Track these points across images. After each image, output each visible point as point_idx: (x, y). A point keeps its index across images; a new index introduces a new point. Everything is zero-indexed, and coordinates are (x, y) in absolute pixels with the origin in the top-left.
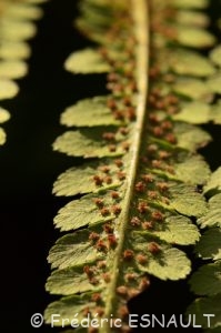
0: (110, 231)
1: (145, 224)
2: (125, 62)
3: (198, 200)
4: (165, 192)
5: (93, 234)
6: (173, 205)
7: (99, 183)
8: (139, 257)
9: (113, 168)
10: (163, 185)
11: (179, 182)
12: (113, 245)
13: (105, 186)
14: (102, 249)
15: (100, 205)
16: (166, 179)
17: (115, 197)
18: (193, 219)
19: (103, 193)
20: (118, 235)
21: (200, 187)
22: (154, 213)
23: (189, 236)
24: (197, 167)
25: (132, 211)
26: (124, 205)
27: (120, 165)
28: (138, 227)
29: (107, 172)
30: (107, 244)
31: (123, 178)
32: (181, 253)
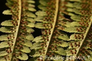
0: (10, 49)
1: (18, 48)
2: (16, 13)
3: (31, 44)
4: (23, 41)
5: (6, 49)
6: (25, 44)
7: (8, 38)
8: (17, 55)
10: (23, 40)
11: (27, 39)
12: (11, 52)
13: (10, 39)
14: (8, 53)
15: (8, 43)
16: (24, 39)
17: (12, 42)
18: (29, 48)
19: (9, 41)
20: (12, 50)
22: (20, 45)
23: (28, 51)
24: (31, 37)
25: (16, 45)
26: (14, 44)
27: (14, 35)
28: (17, 48)
29: (10, 36)
30: (9, 52)
31: (14, 38)
32: (26, 55)
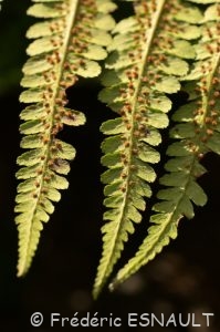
9: (60, 22)
21: (109, 32)
